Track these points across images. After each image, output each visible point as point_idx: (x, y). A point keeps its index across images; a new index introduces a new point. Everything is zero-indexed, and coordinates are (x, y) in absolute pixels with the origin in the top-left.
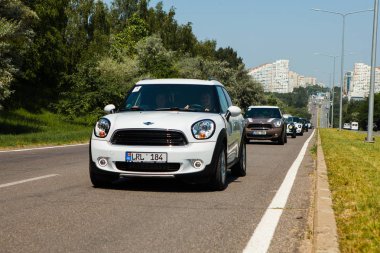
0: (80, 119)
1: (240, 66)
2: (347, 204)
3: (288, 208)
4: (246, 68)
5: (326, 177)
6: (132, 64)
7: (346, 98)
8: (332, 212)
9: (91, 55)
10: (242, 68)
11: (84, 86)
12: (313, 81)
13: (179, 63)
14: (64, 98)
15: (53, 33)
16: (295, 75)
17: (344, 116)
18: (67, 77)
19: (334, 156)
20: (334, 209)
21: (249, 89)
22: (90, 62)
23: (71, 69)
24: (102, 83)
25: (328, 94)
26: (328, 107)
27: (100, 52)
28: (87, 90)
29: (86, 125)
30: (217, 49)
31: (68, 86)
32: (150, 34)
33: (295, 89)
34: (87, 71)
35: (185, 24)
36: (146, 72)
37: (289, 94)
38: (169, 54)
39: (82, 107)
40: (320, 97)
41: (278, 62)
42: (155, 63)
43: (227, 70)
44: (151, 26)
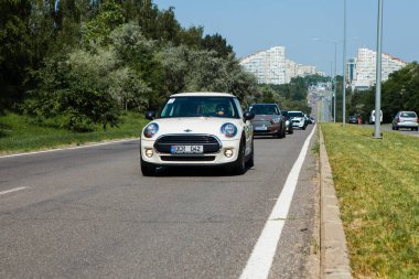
0: (50, 121)
1: (230, 55)
2: (356, 213)
3: (291, 218)
4: (237, 57)
5: (332, 181)
6: (107, 56)
7: (350, 88)
8: (340, 223)
9: (60, 47)
10: (233, 57)
11: (53, 83)
12: (312, 70)
13: (161, 54)
14: (30, 97)
15: (15, 23)
16: (292, 64)
17: (347, 108)
18: (33, 72)
19: (339, 155)
20: (342, 219)
21: (241, 81)
22: (58, 55)
23: (37, 64)
24: (75, 79)
25: (329, 84)
26: (330, 98)
27: (70, 43)
28: (56, 88)
29: (57, 127)
30: (204, 37)
31: (34, 83)
32: (126, 22)
33: (292, 79)
34: (56, 65)
35: (167, 9)
36: (124, 65)
37: (286, 85)
38: (149, 43)
39: (52, 107)
40: (320, 87)
41: (273, 49)
42: (134, 54)
43: (215, 60)
44: (128, 12)
